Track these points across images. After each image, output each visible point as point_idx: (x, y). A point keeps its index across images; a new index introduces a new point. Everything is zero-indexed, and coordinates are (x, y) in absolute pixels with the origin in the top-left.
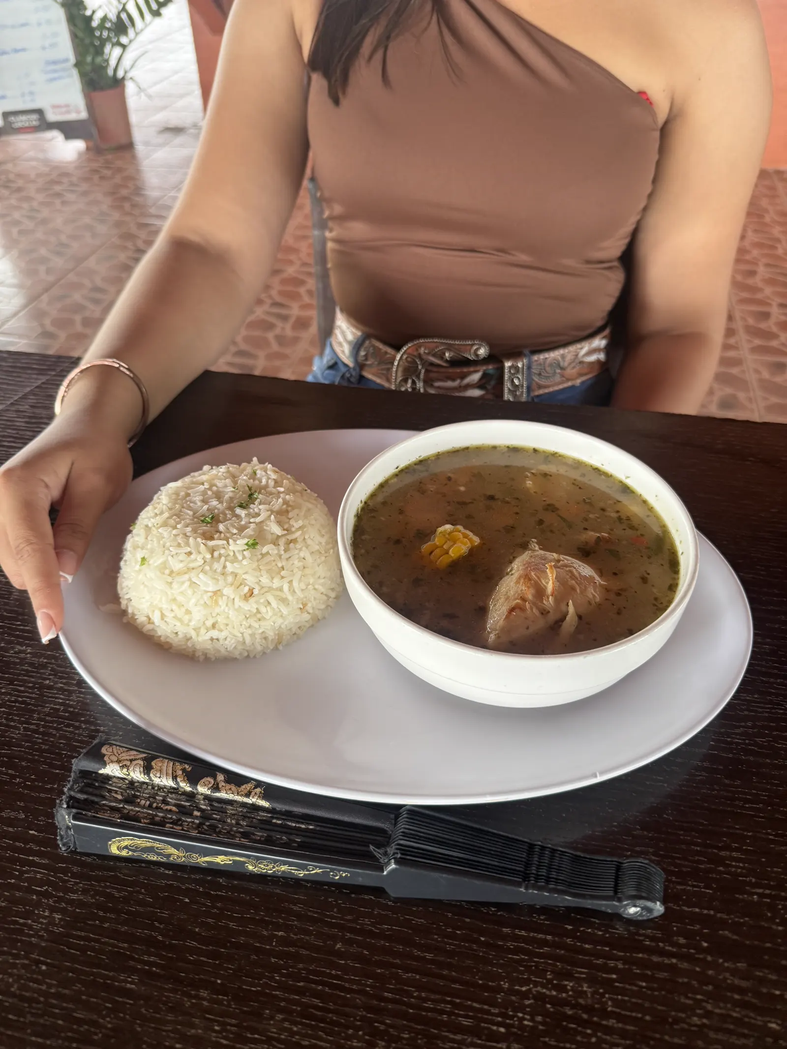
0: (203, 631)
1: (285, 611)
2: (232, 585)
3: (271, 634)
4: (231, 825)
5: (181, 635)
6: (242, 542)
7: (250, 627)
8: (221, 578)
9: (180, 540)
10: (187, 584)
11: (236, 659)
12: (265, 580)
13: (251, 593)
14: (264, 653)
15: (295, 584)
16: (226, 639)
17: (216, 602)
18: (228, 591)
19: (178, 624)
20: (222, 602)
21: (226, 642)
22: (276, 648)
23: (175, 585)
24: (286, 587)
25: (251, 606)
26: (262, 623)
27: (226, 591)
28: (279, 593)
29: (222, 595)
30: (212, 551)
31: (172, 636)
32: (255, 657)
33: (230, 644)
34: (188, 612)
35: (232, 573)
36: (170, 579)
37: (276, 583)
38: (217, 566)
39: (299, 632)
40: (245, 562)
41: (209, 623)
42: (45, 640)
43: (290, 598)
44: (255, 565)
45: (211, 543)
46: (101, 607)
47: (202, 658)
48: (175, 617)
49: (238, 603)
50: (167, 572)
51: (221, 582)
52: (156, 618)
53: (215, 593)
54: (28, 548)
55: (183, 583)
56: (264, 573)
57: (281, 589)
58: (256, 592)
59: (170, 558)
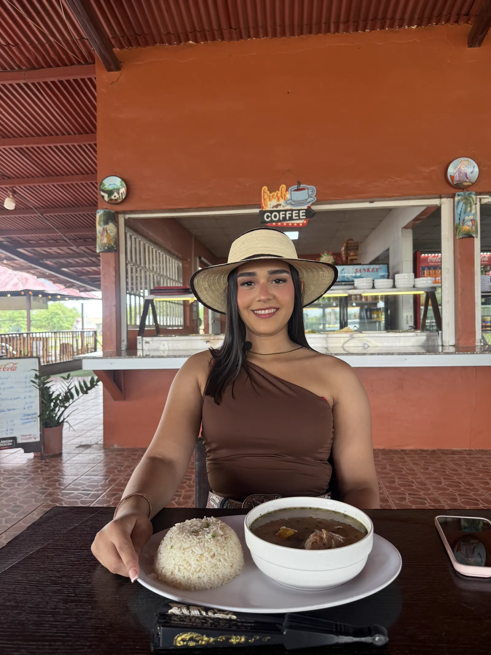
0: (195, 574)
1: (226, 564)
2: (207, 551)
3: (221, 575)
4: (223, 626)
5: (186, 578)
6: (210, 535)
7: (213, 571)
8: (203, 549)
9: (186, 537)
10: (191, 551)
11: (206, 589)
12: (219, 550)
13: (214, 555)
14: (217, 587)
15: (229, 554)
16: (203, 577)
17: (202, 560)
18: (206, 554)
19: (185, 571)
20: (204, 559)
21: (204, 578)
22: (222, 585)
23: (186, 553)
24: (226, 554)
25: (214, 561)
26: (218, 570)
27: (205, 554)
28: (224, 557)
29: (204, 556)
30: (199, 539)
31: (182, 578)
32: (214, 588)
33: (205, 579)
34: (190, 565)
35: (207, 547)
36: (183, 551)
37: (223, 552)
38: (202, 544)
39: (230, 577)
40: (212, 542)
41: (198, 570)
42: (132, 581)
43: (227, 559)
44: (215, 543)
45: (198, 537)
46: (149, 575)
47: (193, 589)
48: (185, 568)
49: (210, 559)
50: (182, 549)
51: (204, 550)
52: (176, 572)
53: (201, 555)
54: (126, 546)
55: (189, 552)
56: (218, 547)
57: (224, 555)
58: (216, 554)
59: (183, 544)
